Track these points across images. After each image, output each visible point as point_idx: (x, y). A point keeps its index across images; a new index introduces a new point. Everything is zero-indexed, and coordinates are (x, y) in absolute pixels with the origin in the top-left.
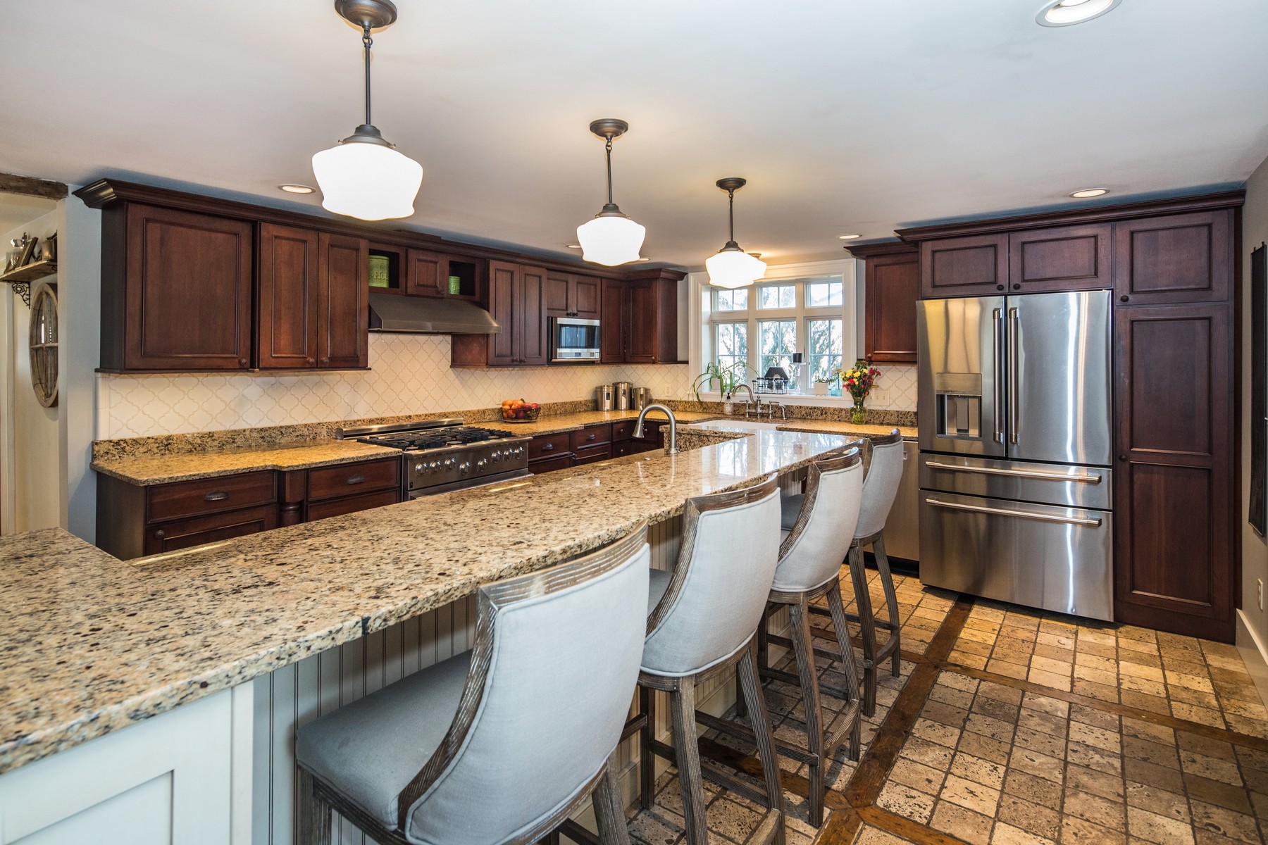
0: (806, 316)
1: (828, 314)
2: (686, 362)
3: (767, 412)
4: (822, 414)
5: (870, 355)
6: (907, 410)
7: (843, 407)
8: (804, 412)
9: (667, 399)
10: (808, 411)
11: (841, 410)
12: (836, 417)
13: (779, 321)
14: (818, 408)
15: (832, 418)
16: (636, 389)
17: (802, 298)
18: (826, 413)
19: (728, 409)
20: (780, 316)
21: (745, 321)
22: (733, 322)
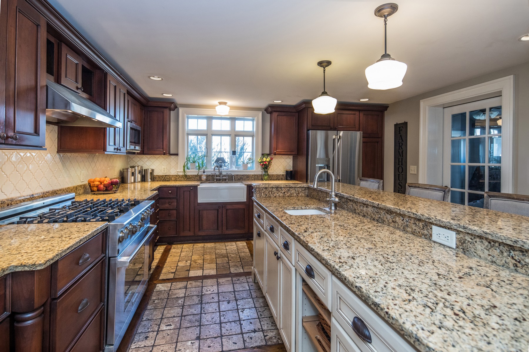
0: (234, 135)
1: (244, 134)
2: (177, 155)
3: (225, 178)
4: (247, 178)
5: (275, 152)
6: (280, 174)
7: (256, 174)
8: (239, 177)
9: (163, 174)
10: (241, 177)
11: (255, 175)
12: (253, 178)
13: (221, 136)
14: (246, 175)
15: (252, 179)
16: (147, 170)
17: (233, 126)
18: (249, 177)
19: (204, 178)
20: (221, 134)
21: (206, 135)
22: (197, 135)
